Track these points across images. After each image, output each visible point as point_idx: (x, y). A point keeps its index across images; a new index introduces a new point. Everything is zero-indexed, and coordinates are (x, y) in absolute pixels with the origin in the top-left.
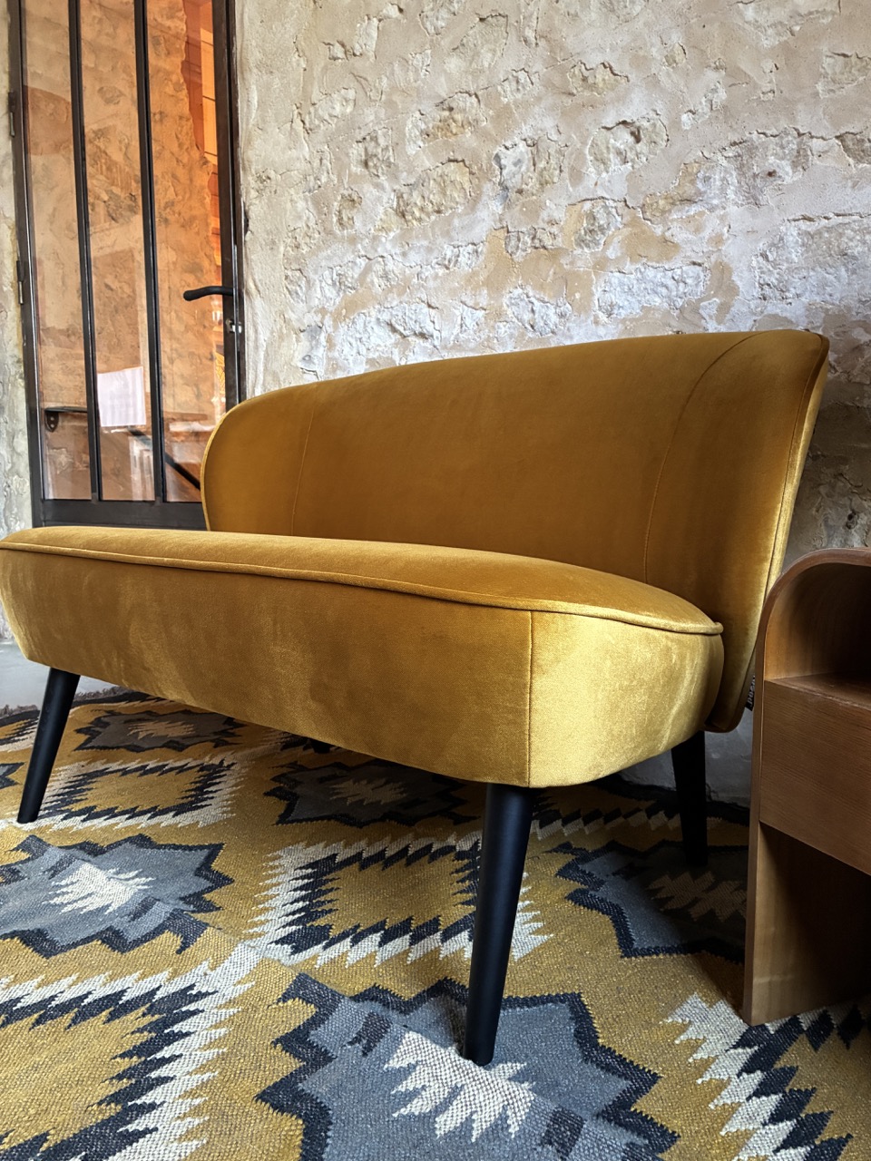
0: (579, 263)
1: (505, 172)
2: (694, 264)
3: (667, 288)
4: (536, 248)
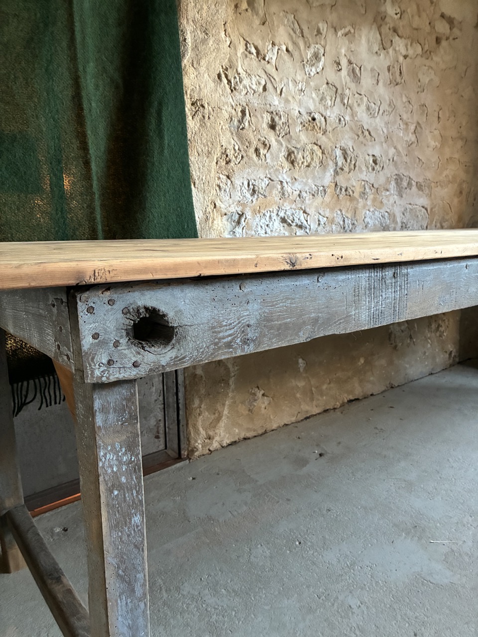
0: (359, 205)
1: (337, 158)
2: (387, 212)
3: (380, 219)
4: (346, 195)
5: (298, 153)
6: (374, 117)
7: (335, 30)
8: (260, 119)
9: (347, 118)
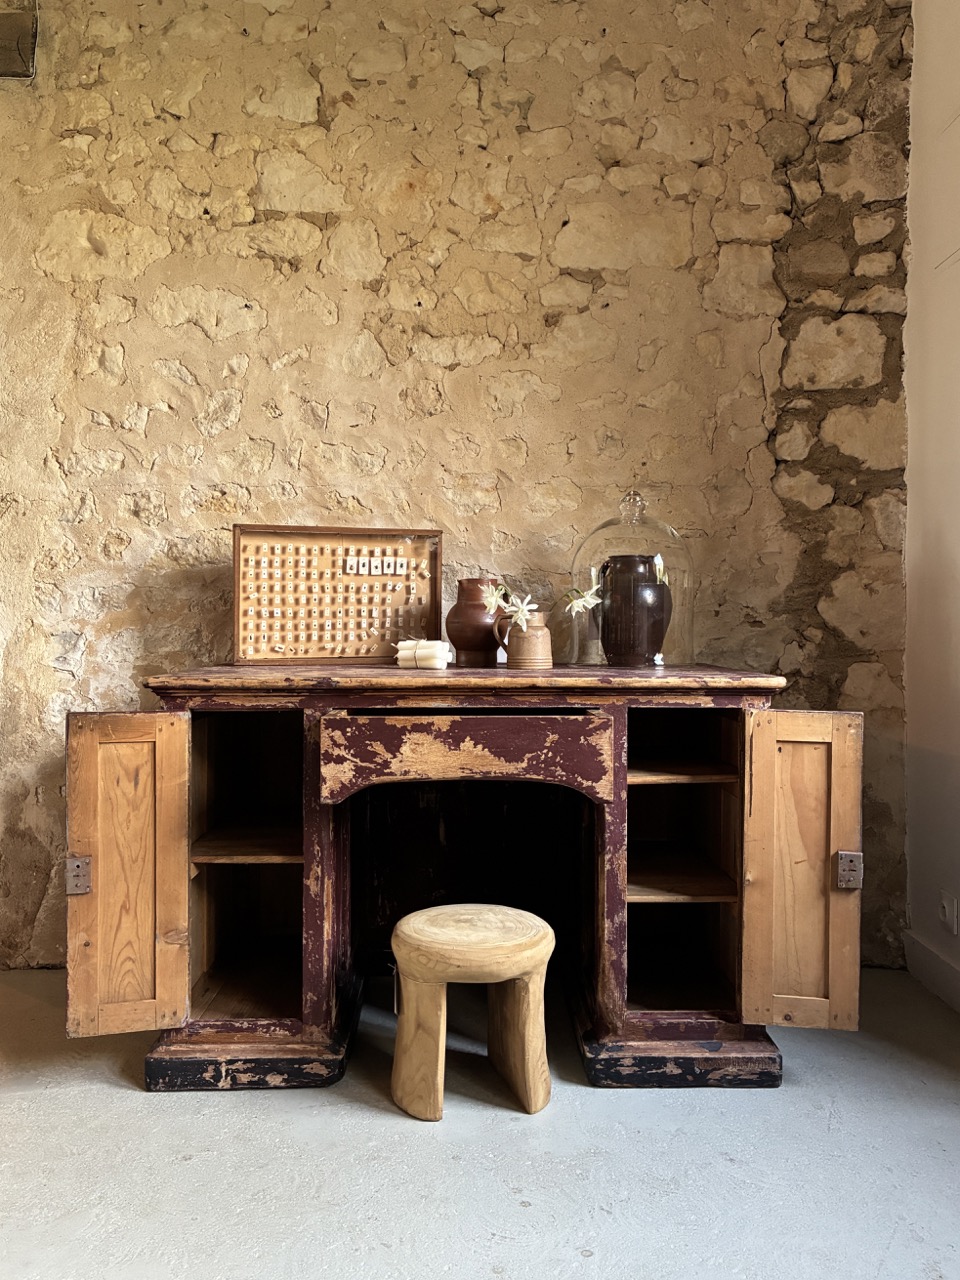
5: (186, 545)
6: (369, 474)
7: (268, 363)
8: (113, 506)
9: (300, 484)
